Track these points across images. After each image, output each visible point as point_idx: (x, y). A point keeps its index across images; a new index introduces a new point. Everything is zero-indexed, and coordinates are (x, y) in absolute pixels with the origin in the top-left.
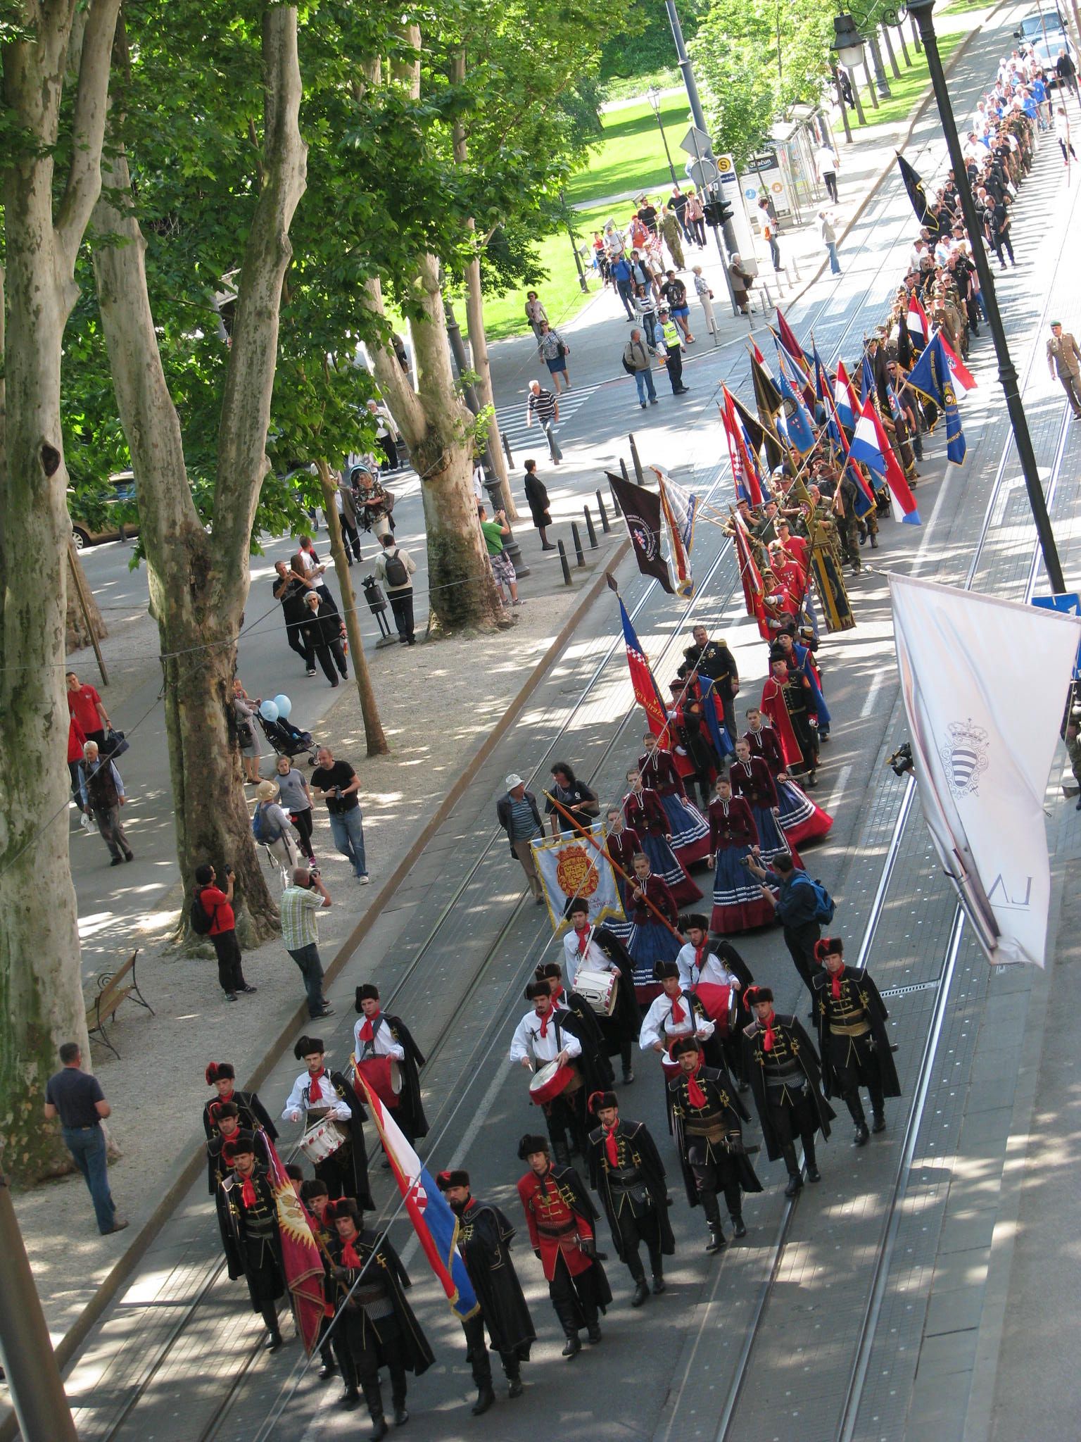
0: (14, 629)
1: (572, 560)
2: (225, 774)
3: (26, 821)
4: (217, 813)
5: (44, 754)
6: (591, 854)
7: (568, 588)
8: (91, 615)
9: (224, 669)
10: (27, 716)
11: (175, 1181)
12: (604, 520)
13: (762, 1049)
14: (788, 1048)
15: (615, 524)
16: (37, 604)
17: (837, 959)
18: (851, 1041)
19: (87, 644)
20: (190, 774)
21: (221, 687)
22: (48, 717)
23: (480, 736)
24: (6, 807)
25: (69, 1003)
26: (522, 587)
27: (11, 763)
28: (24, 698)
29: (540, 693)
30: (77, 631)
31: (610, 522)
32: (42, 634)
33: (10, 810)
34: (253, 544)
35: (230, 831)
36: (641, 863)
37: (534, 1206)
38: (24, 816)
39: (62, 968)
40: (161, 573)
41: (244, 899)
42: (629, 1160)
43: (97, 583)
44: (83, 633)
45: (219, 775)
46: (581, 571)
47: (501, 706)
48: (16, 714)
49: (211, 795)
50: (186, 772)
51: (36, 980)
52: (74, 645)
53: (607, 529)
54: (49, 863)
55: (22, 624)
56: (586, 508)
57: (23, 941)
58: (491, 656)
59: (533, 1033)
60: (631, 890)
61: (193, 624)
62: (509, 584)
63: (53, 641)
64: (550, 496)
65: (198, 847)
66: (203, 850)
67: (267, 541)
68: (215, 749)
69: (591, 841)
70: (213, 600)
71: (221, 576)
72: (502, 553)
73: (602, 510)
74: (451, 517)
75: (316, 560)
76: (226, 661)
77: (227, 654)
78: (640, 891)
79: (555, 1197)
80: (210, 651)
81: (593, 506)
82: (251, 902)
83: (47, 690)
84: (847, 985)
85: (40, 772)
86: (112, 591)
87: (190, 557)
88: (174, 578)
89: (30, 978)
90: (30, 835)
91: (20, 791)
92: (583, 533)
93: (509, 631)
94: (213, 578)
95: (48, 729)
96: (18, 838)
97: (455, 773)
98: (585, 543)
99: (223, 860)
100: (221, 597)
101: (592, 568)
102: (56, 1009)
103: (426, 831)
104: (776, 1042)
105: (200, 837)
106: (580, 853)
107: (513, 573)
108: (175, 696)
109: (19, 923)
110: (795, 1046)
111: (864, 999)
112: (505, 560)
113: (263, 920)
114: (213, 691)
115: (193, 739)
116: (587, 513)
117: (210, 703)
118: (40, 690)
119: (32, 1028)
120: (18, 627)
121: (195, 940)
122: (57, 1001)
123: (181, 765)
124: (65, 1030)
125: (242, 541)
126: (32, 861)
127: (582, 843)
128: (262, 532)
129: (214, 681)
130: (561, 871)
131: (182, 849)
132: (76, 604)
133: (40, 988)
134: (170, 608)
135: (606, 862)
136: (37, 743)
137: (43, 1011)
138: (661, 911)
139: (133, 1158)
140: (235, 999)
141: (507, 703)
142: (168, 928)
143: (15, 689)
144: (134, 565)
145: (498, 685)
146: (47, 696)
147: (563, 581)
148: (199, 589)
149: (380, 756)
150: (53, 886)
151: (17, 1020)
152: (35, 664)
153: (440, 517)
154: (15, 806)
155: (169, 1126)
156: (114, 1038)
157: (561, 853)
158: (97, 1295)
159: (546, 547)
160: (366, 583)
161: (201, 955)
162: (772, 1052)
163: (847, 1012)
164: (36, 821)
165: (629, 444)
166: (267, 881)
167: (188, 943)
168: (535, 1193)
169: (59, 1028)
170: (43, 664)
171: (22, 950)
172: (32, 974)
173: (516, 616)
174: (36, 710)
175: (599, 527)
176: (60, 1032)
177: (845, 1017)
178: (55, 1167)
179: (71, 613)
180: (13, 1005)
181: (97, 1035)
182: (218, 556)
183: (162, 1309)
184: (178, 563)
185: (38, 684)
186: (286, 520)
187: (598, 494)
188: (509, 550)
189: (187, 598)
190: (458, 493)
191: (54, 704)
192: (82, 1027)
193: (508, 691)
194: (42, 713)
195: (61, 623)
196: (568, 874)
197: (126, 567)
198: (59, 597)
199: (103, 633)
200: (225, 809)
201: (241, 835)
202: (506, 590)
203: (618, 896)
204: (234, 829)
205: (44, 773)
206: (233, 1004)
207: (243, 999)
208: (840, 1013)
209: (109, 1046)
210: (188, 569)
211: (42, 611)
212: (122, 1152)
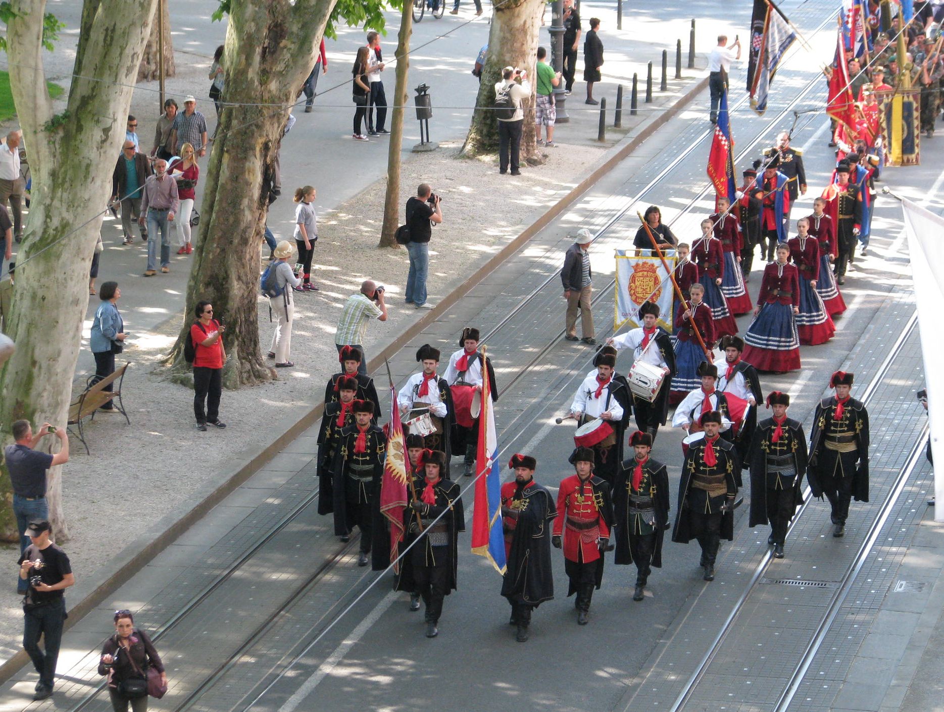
0: (96, 42)
1: (610, 119)
2: (248, 227)
3: (63, 219)
4: (232, 260)
5: (94, 163)
6: (661, 273)
7: (599, 144)
8: (165, 53)
9: (272, 132)
10: (88, 124)
11: (110, 575)
12: (649, 91)
13: (770, 440)
14: (789, 445)
15: (657, 98)
16: (123, 27)
17: (847, 389)
18: (839, 455)
19: (154, 77)
20: (218, 217)
21: (266, 147)
22: (106, 131)
23: (484, 255)
24: (48, 201)
25: (58, 391)
26: (558, 132)
27: (63, 164)
28: (90, 108)
29: (548, 232)
30: (148, 63)
31: (653, 95)
32: (121, 54)
33: (50, 205)
34: (329, 26)
35: (239, 278)
36: (697, 291)
37: (570, 502)
38: (61, 213)
39: (60, 359)
40: (239, 28)
41: (236, 343)
42: (647, 490)
43: (178, 25)
44: (153, 67)
45: (243, 225)
46: (615, 132)
47: (510, 234)
48: (79, 121)
49: (231, 242)
50: (214, 215)
51: (34, 363)
52: (144, 76)
53: (649, 99)
54: (72, 262)
55: (105, 40)
56: (635, 76)
57: (31, 325)
58: (515, 186)
59: (589, 393)
60: (682, 310)
61: (256, 83)
62: (547, 126)
63: (129, 63)
64: (605, 56)
65: (207, 285)
66: (211, 289)
67: (342, 27)
68: (246, 202)
69: (663, 262)
70: (279, 67)
71: (292, 46)
72: (550, 96)
73: (649, 82)
74: (512, 51)
75: (379, 57)
76: (276, 125)
77: (279, 119)
78: (690, 313)
79: (588, 498)
80: (265, 112)
81: (643, 76)
82: (242, 348)
83: (112, 105)
84: (849, 412)
85: (86, 177)
86: (189, 35)
87: (270, 22)
88: (250, 37)
89: (29, 360)
90: (63, 232)
91: (64, 190)
92: (627, 98)
93: (536, 169)
94: (285, 47)
95: (103, 141)
96: (51, 231)
97: (453, 283)
98: (626, 106)
99: (226, 303)
100: (287, 66)
101: (626, 132)
102: (45, 394)
103: (414, 326)
104: (781, 438)
105: (211, 277)
106: (652, 269)
107: (553, 116)
108: (222, 145)
109: (32, 308)
110: (794, 446)
111: (859, 426)
112: (551, 102)
113: (248, 366)
114: (258, 149)
115: (229, 187)
116: (635, 80)
117: (252, 159)
118: (106, 104)
119: (19, 405)
120: (101, 43)
121: (182, 367)
122: (48, 387)
123: (211, 207)
124: (48, 414)
125: (320, 21)
126: (58, 257)
127: (656, 261)
128: (340, 17)
129: (261, 141)
130: (633, 279)
131: (192, 283)
132: (155, 38)
133: (35, 371)
134: (239, 63)
135: (669, 281)
136: (90, 153)
137: (33, 393)
138: (702, 335)
139: (78, 545)
140: (205, 430)
141: (515, 232)
142: (161, 351)
143: (83, 98)
144: (217, 16)
145: (512, 214)
146: (111, 111)
147: (596, 136)
148: (269, 53)
149: (389, 249)
150: (71, 284)
151: (9, 394)
152: (107, 79)
153: (502, 48)
154: (56, 203)
155: (118, 526)
156: (89, 434)
157: (637, 265)
158: (15, 656)
159: (590, 101)
160: (419, 90)
161: (184, 383)
162: (775, 445)
163: (841, 432)
164: (71, 222)
165: (690, 28)
166: (260, 332)
167: (175, 369)
168: (575, 491)
169: (43, 411)
170: (115, 82)
171: (28, 332)
172: (32, 357)
173: (545, 156)
174: (98, 121)
175: (642, 96)
176: (43, 415)
177: (838, 435)
178: (8, 533)
179: (149, 46)
180: (8, 379)
181: (75, 427)
182: (295, 28)
183: (70, 684)
184: (257, 24)
185: (104, 98)
186: (362, 12)
187: (650, 66)
188: (557, 95)
189: (257, 58)
190: (524, 30)
191: (115, 120)
192: (64, 416)
193: (521, 222)
194: (103, 126)
195: (140, 50)
196: (637, 283)
197: (207, 18)
198: (145, 25)
199: (171, 72)
200: (240, 259)
201: (249, 285)
202: (543, 132)
203: (671, 312)
204: (244, 278)
205: (90, 180)
206: (201, 433)
207: (212, 431)
208: (835, 432)
209: (83, 441)
210: (265, 32)
211: (126, 34)
212: (70, 537)
